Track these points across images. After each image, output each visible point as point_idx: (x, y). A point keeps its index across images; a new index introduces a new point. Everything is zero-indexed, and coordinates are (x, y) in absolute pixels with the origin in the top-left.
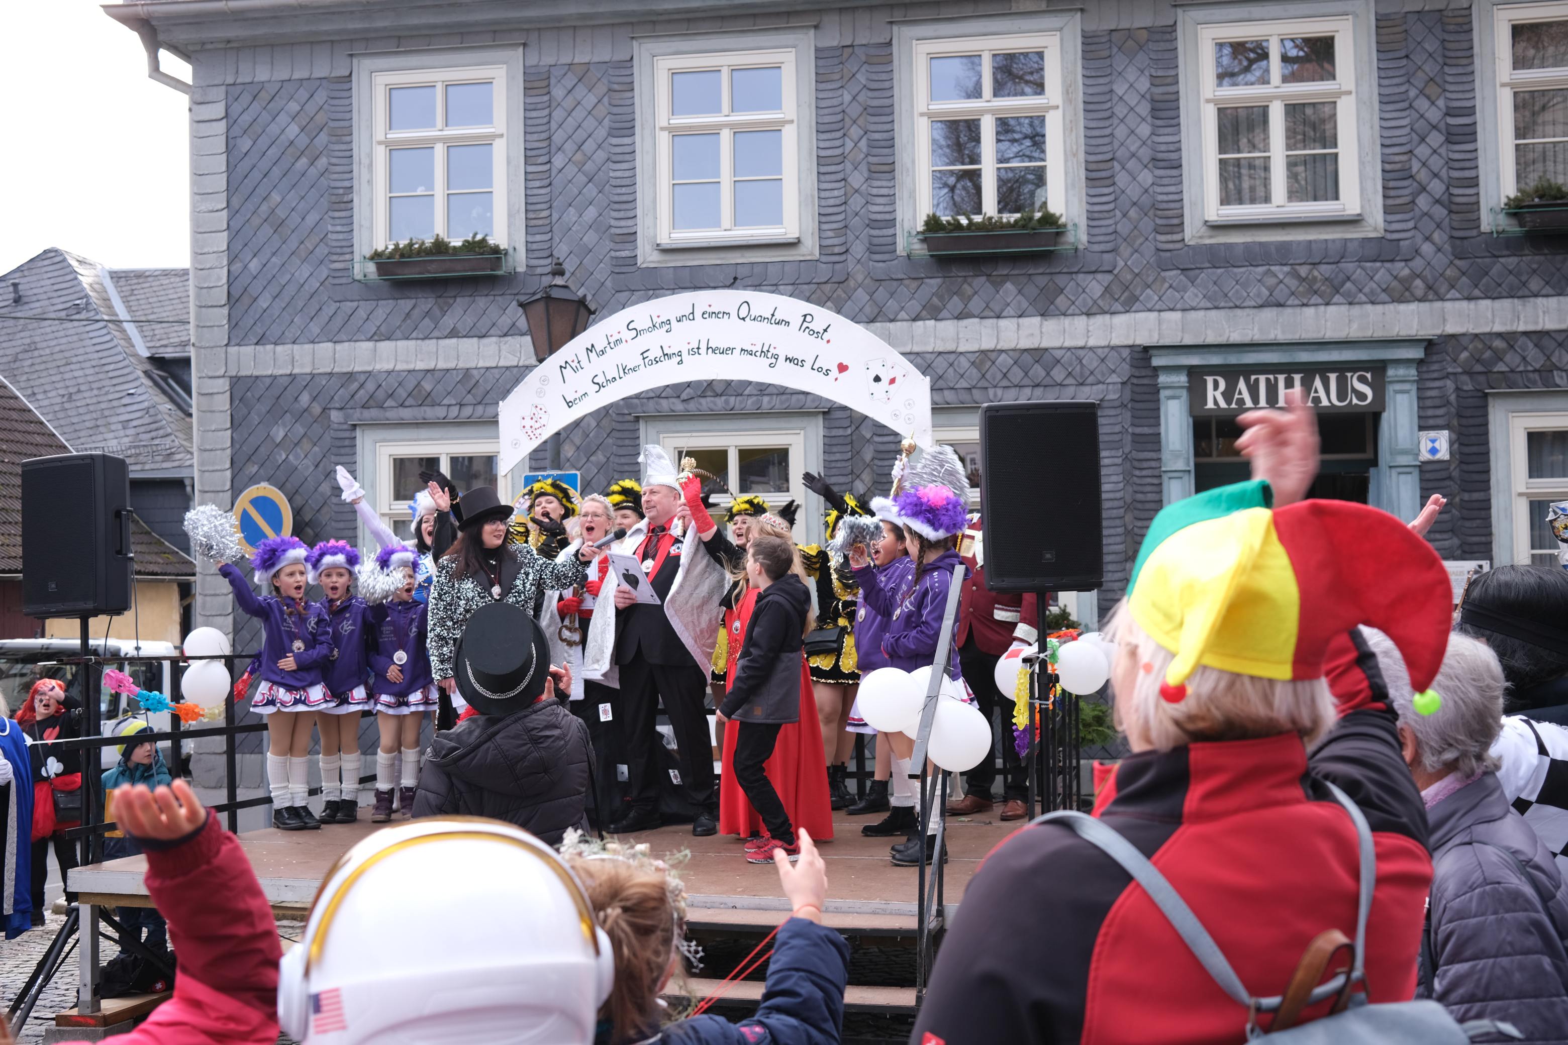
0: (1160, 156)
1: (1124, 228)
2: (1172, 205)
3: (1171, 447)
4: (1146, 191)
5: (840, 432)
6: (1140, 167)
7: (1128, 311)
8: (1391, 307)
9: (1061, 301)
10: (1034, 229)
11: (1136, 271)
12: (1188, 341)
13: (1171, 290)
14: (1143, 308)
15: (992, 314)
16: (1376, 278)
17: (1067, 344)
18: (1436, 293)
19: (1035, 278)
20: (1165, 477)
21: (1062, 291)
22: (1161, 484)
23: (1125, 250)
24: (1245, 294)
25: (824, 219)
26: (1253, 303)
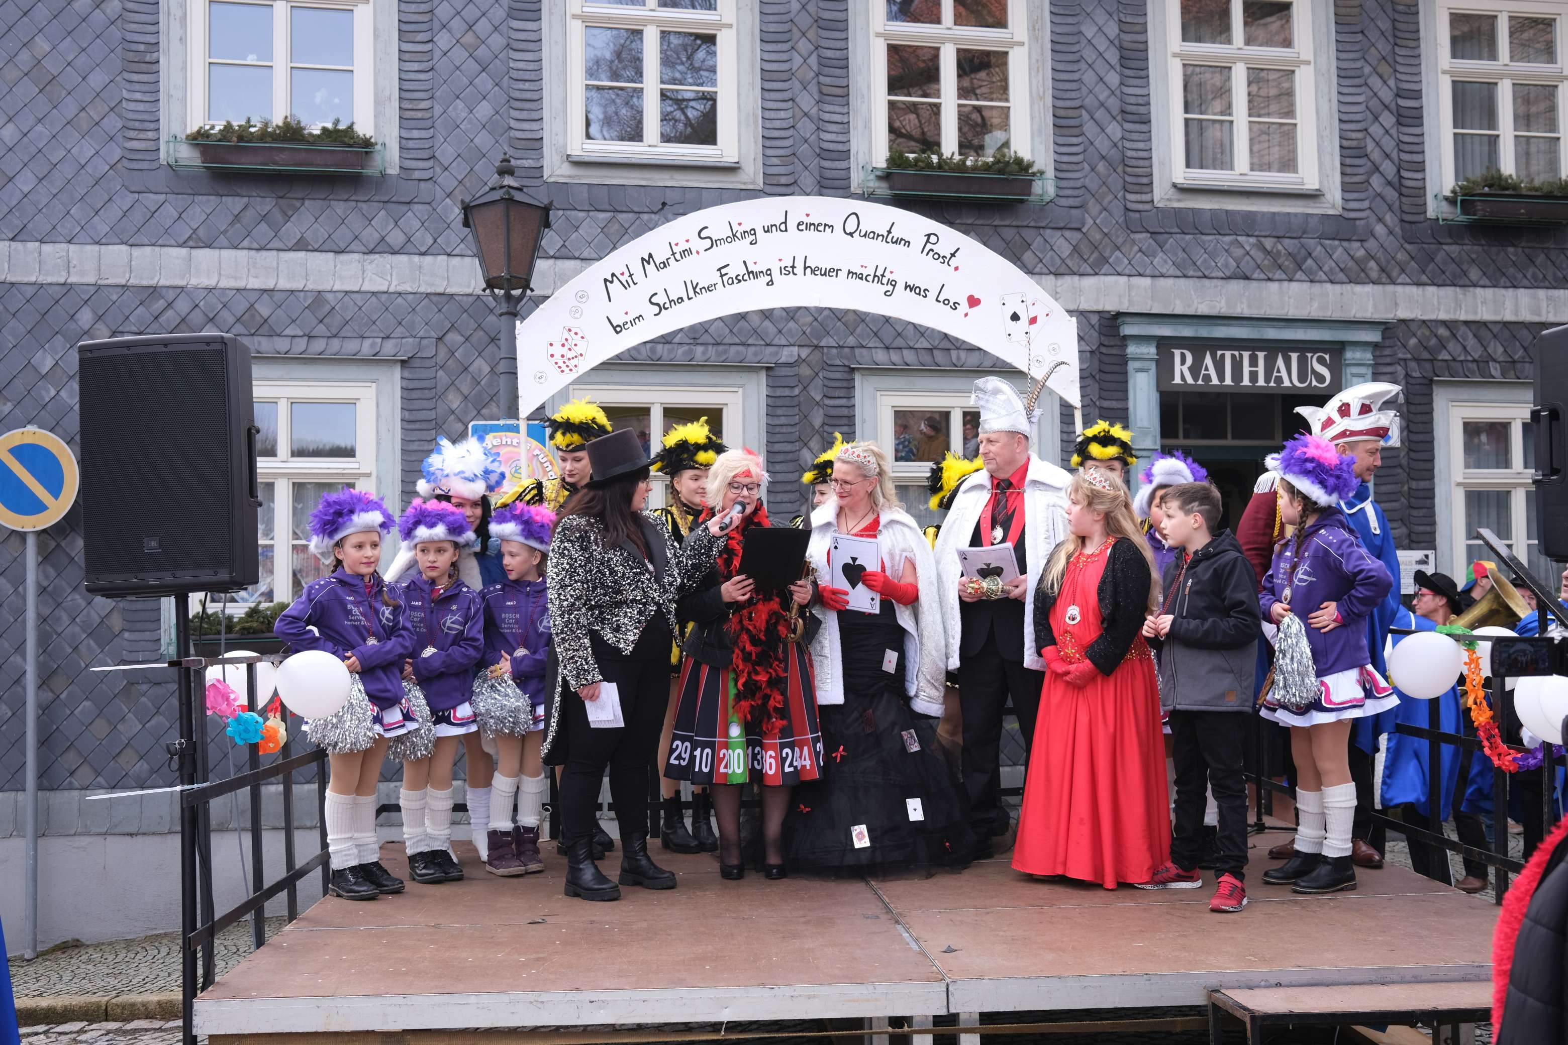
0: (1129, 109)
1: (1093, 182)
2: (1141, 163)
3: (1139, 423)
4: (1115, 145)
5: (786, 392)
6: (1109, 118)
7: (1096, 274)
8: (1349, 287)
9: (1028, 257)
10: (1008, 174)
11: (1105, 230)
12: (1156, 312)
13: (1140, 254)
14: (1112, 271)
16: (1334, 257)
18: (1389, 277)
21: (1027, 245)
23: (1093, 208)
24: (1213, 263)
25: (768, 143)
26: (1221, 274)
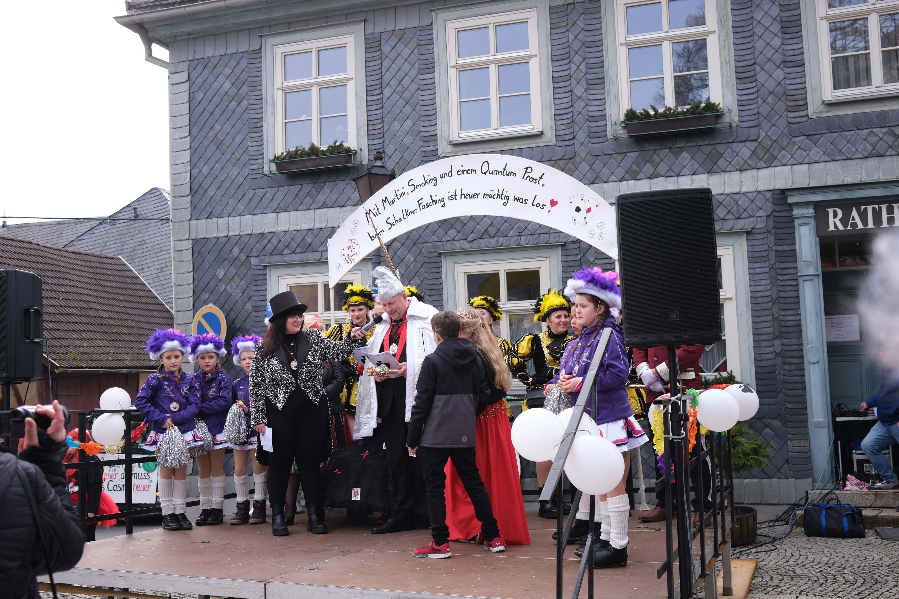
0: (788, 59)
1: (764, 110)
2: (799, 92)
3: (804, 259)
4: (779, 83)
5: (573, 258)
6: (775, 67)
7: (769, 167)
9: (722, 162)
10: (700, 114)
11: (774, 139)
12: (812, 184)
13: (799, 150)
14: (780, 164)
15: (674, 174)
17: (727, 191)
19: (701, 148)
20: (800, 280)
21: (722, 155)
22: (798, 285)
23: (766, 125)
24: (855, 150)
25: (558, 118)
26: (861, 156)
